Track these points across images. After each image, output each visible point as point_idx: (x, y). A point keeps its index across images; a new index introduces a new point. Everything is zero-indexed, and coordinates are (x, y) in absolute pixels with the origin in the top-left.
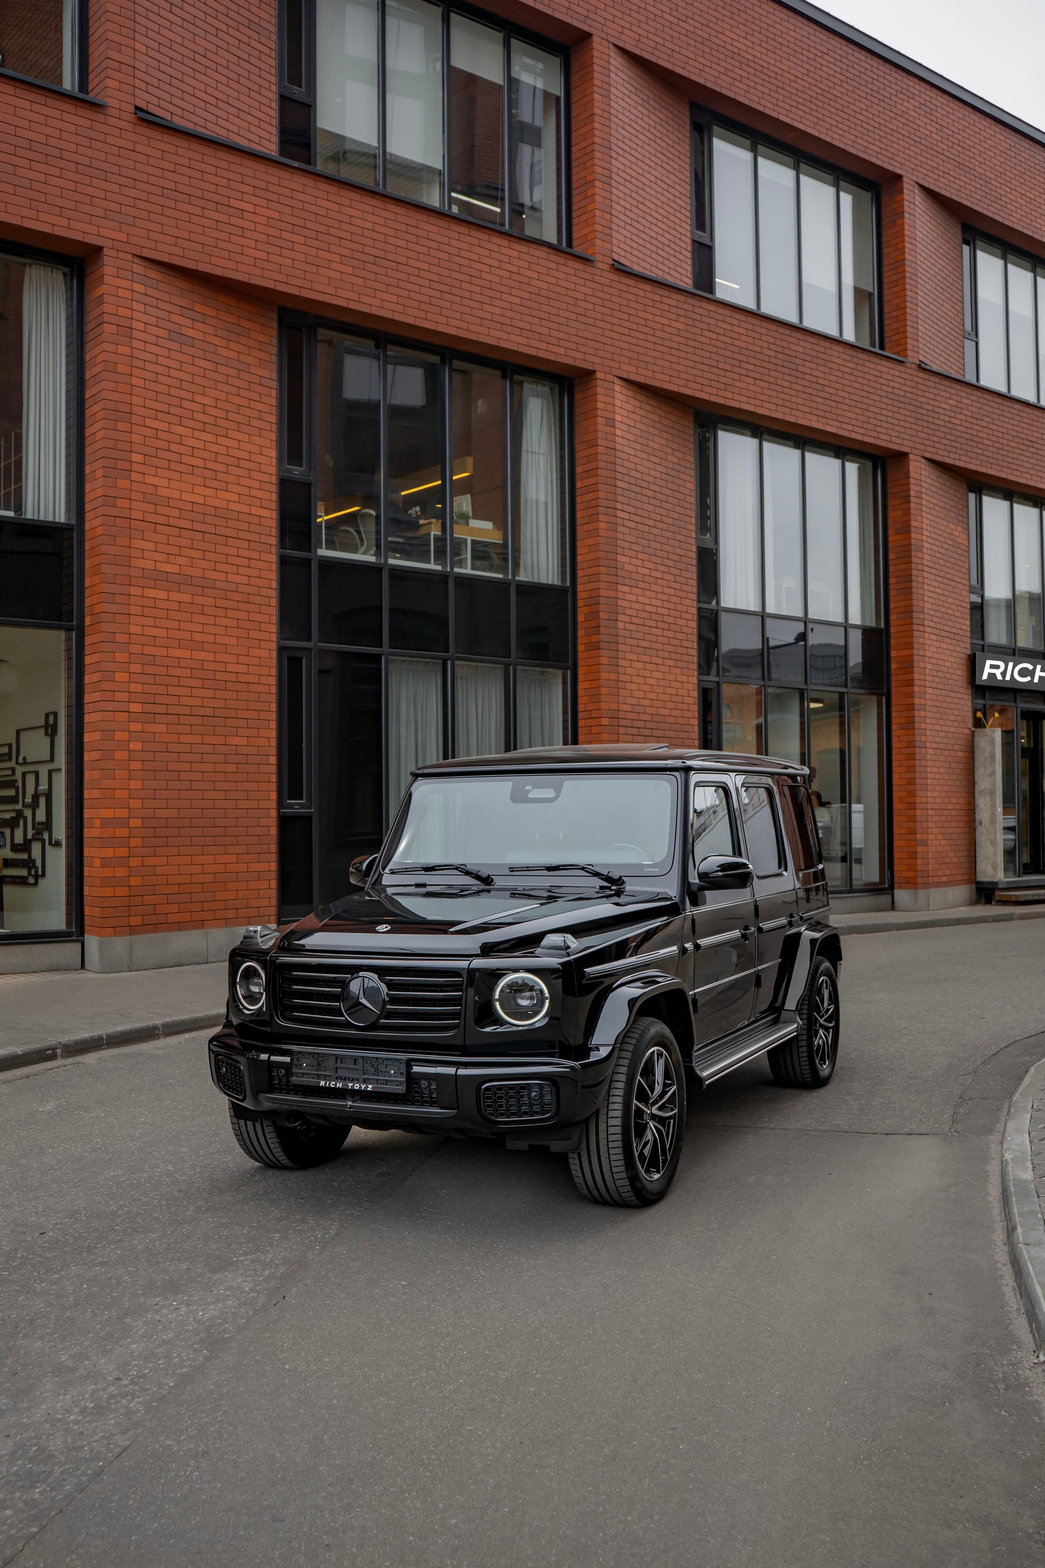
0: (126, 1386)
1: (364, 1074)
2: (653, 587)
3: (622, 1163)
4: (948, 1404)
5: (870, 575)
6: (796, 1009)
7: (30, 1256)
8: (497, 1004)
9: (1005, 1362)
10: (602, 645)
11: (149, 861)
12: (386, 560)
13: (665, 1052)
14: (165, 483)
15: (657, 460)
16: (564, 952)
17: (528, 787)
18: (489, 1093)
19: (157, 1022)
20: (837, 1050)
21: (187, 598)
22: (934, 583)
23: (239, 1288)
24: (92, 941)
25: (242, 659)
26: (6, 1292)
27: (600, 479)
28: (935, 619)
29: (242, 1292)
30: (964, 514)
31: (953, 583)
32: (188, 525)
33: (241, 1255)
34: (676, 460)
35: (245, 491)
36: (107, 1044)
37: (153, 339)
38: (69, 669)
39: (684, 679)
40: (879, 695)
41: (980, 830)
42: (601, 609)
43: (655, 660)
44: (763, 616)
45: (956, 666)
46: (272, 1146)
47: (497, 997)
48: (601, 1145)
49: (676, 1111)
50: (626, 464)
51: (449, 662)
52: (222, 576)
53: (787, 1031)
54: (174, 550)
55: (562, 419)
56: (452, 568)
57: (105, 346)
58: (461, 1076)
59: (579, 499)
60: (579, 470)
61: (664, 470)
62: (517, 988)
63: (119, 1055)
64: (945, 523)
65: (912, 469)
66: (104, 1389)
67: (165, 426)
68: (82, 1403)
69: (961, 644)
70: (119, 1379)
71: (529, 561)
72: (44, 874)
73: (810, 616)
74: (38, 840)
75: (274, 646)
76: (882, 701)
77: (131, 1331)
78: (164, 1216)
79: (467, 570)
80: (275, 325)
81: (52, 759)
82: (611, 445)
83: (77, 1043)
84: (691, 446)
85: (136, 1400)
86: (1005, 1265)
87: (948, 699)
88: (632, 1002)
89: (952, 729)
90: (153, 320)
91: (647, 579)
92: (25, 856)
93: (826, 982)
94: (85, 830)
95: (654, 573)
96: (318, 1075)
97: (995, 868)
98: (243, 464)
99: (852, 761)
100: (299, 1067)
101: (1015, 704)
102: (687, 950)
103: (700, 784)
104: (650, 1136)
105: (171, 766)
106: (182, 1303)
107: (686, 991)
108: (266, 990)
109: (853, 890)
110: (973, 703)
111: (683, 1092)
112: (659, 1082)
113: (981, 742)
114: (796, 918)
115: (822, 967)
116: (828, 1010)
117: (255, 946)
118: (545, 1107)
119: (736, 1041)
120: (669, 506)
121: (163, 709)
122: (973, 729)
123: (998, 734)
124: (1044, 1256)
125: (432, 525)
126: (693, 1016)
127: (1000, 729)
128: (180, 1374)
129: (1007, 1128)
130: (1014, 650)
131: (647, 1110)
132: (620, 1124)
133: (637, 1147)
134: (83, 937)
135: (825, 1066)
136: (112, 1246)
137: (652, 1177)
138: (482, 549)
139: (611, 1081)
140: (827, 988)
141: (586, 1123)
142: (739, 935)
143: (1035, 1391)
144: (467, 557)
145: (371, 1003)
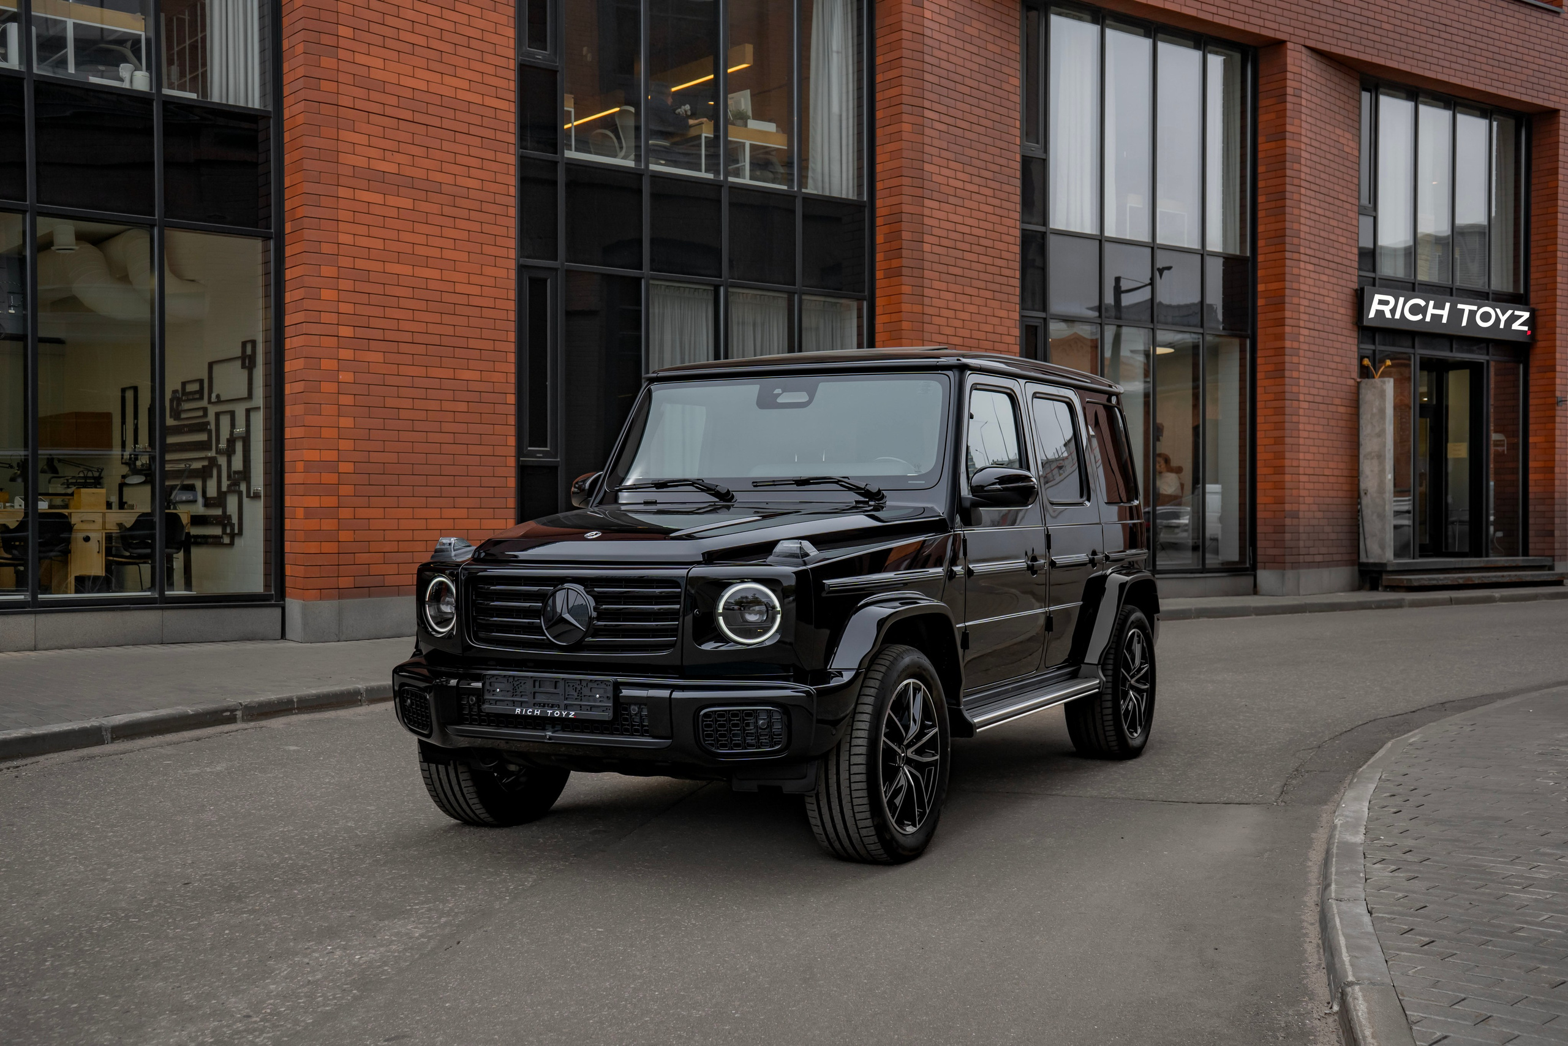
0: (255, 1022)
1: (566, 699)
2: (967, 203)
3: (866, 808)
5: (1234, 193)
6: (1099, 664)
7: (168, 905)
8: (721, 619)
9: (1290, 1013)
10: (905, 271)
11: (362, 513)
12: (647, 166)
13: (923, 686)
14: (379, 63)
15: (975, 49)
16: (800, 560)
17: (777, 391)
18: (708, 721)
19: (360, 686)
20: (1152, 716)
21: (408, 203)
22: (1313, 202)
23: (407, 934)
24: (294, 606)
25: (474, 279)
26: (132, 937)
27: (905, 71)
28: (1313, 245)
29: (411, 938)
30: (1356, 118)
31: (1337, 202)
32: (408, 115)
33: (417, 904)
34: (997, 50)
35: (477, 77)
36: (298, 708)
38: (267, 286)
39: (1003, 314)
40: (1242, 338)
41: (1365, 502)
42: (904, 228)
43: (968, 290)
44: (1101, 240)
45: (1339, 303)
46: (468, 796)
47: (720, 610)
48: (842, 788)
49: (937, 757)
50: (936, 53)
51: (722, 289)
52: (450, 179)
53: (1087, 686)
54: (391, 145)
56: (726, 177)
58: (676, 699)
59: (879, 96)
60: (879, 60)
61: (983, 61)
62: (744, 603)
63: (311, 721)
64: (1329, 128)
65: (1289, 60)
66: (228, 1026)
68: (201, 1038)
69: (1345, 276)
70: (249, 1016)
71: (819, 170)
72: (240, 533)
73: (1159, 241)
74: (234, 492)
75: (512, 264)
76: (1245, 344)
77: (272, 972)
78: (334, 868)
79: (746, 180)
81: (250, 396)
82: (918, 29)
83: (261, 705)
84: (1017, 32)
85: (265, 1035)
86: (1312, 924)
87: (1327, 343)
88: (881, 623)
89: (1332, 379)
91: (959, 193)
92: (218, 512)
93: (1139, 636)
94: (286, 475)
95: (968, 187)
96: (514, 702)
97: (1382, 547)
98: (474, 43)
99: (1208, 417)
100: (492, 693)
101: (1410, 350)
102: (956, 574)
103: (978, 387)
104: (903, 782)
105: (390, 402)
106: (338, 947)
107: (953, 622)
108: (457, 608)
109: (1204, 570)
110: (1359, 348)
111: (947, 738)
112: (915, 721)
113: (1368, 395)
114: (1100, 556)
115: (1133, 618)
116: (1140, 670)
117: (447, 560)
118: (773, 738)
119: (1021, 691)
120: (989, 106)
121: (378, 334)
122: (1359, 380)
123: (1389, 385)
124: (1358, 911)
125: (703, 125)
126: (960, 651)
127: (1392, 380)
128: (321, 1012)
129: (1344, 797)
130: (1414, 284)
131: (899, 751)
132: (864, 762)
133: (885, 792)
134: (284, 600)
135: (1135, 735)
136: (267, 896)
137: (905, 830)
138: (761, 156)
139: (855, 712)
140: (1139, 643)
141: (825, 758)
142: (1024, 565)
143: (1321, 1039)
144: (744, 165)
145: (576, 620)
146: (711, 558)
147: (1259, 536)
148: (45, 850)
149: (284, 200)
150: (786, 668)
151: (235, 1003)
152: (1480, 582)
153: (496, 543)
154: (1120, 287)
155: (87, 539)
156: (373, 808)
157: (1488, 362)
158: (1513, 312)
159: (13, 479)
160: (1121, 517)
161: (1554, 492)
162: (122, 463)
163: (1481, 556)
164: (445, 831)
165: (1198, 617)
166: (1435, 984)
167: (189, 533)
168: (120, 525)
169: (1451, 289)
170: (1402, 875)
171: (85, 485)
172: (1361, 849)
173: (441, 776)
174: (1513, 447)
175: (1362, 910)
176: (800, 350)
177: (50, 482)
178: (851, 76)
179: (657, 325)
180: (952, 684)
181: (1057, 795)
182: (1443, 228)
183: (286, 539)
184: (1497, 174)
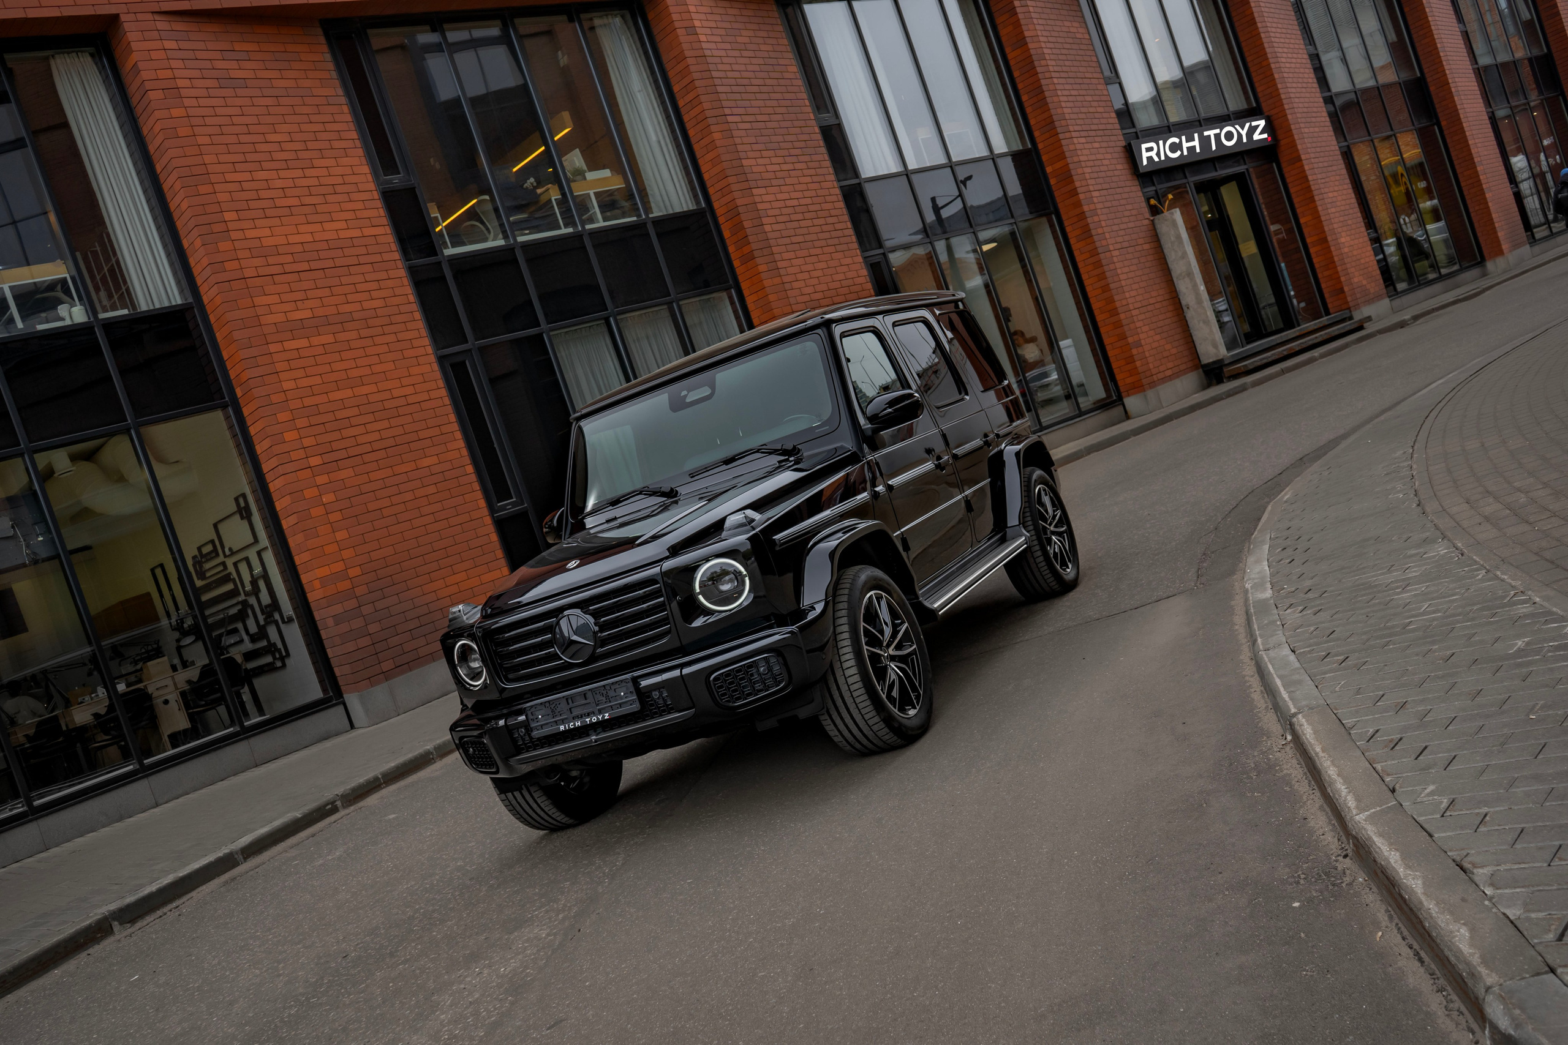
1: (597, 705)
2: (788, 181)
3: (871, 708)
4: (1205, 805)
5: (1002, 100)
6: (1020, 524)
7: (336, 979)
8: (701, 597)
9: (1256, 754)
10: (756, 254)
11: (380, 605)
12: (515, 240)
13: (883, 594)
14: (267, 232)
15: (751, 54)
16: (748, 527)
17: (684, 393)
18: (719, 683)
19: (428, 747)
20: (1077, 551)
21: (330, 339)
22: (1067, 87)
23: (535, 938)
24: (352, 700)
25: (405, 381)
26: (317, 1014)
27: (700, 91)
28: (1079, 122)
29: (540, 940)
30: (1076, 8)
31: (1085, 81)
32: (305, 266)
33: (535, 910)
34: (770, 48)
35: (350, 215)
36: (384, 782)
37: (204, 92)
38: (238, 446)
39: (848, 261)
40: (1048, 215)
41: (1190, 315)
42: (743, 219)
43: (813, 251)
44: (907, 174)
45: (1115, 161)
46: (546, 809)
47: (698, 590)
48: (846, 698)
49: (915, 646)
50: (720, 67)
51: (611, 319)
52: (358, 306)
53: (1017, 545)
54: (300, 295)
55: (643, 44)
56: (583, 227)
57: (158, 114)
58: (687, 675)
59: (686, 118)
60: (676, 89)
61: (761, 61)
62: (715, 578)
63: (399, 789)
64: (1059, 23)
67: (247, 176)
69: (1113, 138)
71: (657, 193)
72: (288, 655)
73: (954, 160)
74: (271, 623)
75: (432, 358)
76: (1052, 219)
77: (439, 1005)
78: (459, 904)
79: (601, 224)
80: (322, 40)
81: (256, 540)
82: (699, 53)
83: (354, 790)
84: (780, 28)
86: (1252, 676)
87: (1116, 197)
88: (832, 554)
89: (1131, 225)
90: (197, 73)
91: (779, 174)
92: (264, 643)
93: (1044, 490)
94: (308, 595)
95: (785, 167)
96: (556, 722)
97: (1215, 346)
98: (339, 189)
99: (1042, 287)
100: (536, 720)
101: (1184, 181)
102: (879, 493)
103: (846, 334)
104: (893, 676)
105: (371, 507)
106: (484, 967)
107: (890, 533)
108: (483, 661)
109: (1081, 414)
110: (1143, 193)
111: (917, 628)
112: (886, 624)
113: (1163, 228)
114: (992, 436)
115: (1034, 477)
116: (1054, 517)
117: (462, 625)
118: (776, 679)
119: (964, 569)
120: (779, 96)
121: (343, 454)
122: (1152, 218)
123: (1177, 215)
124: (1284, 653)
125: (550, 190)
126: (904, 554)
127: (1178, 210)
128: (489, 1023)
129: (1247, 564)
130: (1169, 127)
131: (882, 653)
132: (856, 672)
133: (882, 690)
134: (343, 697)
135: (1068, 570)
136: (413, 945)
137: (908, 715)
138: (607, 199)
139: (835, 634)
140: (1046, 495)
141: (824, 679)
142: (933, 466)
143: (1285, 766)
144: (595, 212)
145: (583, 638)
146: (675, 550)
147: (1116, 371)
148: (223, 967)
149: (228, 371)
150: (767, 618)
151: (418, 1039)
152: (1300, 348)
153: (499, 597)
154: (937, 205)
155: (166, 702)
156: (473, 844)
157: (1247, 170)
158: (1251, 124)
159: (90, 674)
160: (999, 398)
161: (1333, 257)
162: (173, 630)
163: (1294, 327)
164: (538, 843)
165: (1089, 454)
166: (1358, 692)
167: (247, 668)
168: (189, 682)
169: (1199, 121)
170: (1309, 612)
171: (150, 659)
172: (1272, 601)
173: (519, 800)
174: (1289, 231)
175: (1286, 651)
176: (694, 351)
177: (120, 665)
178: (657, 109)
179: (568, 367)
180: (907, 584)
181: (1021, 641)
182: (1176, 74)
183: (326, 647)
184: (1203, 18)
